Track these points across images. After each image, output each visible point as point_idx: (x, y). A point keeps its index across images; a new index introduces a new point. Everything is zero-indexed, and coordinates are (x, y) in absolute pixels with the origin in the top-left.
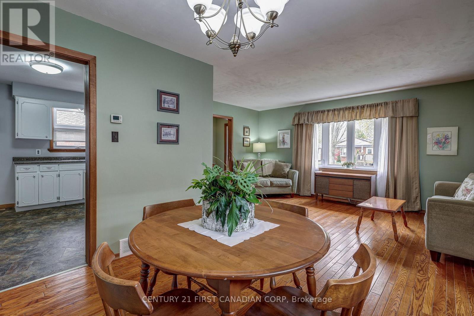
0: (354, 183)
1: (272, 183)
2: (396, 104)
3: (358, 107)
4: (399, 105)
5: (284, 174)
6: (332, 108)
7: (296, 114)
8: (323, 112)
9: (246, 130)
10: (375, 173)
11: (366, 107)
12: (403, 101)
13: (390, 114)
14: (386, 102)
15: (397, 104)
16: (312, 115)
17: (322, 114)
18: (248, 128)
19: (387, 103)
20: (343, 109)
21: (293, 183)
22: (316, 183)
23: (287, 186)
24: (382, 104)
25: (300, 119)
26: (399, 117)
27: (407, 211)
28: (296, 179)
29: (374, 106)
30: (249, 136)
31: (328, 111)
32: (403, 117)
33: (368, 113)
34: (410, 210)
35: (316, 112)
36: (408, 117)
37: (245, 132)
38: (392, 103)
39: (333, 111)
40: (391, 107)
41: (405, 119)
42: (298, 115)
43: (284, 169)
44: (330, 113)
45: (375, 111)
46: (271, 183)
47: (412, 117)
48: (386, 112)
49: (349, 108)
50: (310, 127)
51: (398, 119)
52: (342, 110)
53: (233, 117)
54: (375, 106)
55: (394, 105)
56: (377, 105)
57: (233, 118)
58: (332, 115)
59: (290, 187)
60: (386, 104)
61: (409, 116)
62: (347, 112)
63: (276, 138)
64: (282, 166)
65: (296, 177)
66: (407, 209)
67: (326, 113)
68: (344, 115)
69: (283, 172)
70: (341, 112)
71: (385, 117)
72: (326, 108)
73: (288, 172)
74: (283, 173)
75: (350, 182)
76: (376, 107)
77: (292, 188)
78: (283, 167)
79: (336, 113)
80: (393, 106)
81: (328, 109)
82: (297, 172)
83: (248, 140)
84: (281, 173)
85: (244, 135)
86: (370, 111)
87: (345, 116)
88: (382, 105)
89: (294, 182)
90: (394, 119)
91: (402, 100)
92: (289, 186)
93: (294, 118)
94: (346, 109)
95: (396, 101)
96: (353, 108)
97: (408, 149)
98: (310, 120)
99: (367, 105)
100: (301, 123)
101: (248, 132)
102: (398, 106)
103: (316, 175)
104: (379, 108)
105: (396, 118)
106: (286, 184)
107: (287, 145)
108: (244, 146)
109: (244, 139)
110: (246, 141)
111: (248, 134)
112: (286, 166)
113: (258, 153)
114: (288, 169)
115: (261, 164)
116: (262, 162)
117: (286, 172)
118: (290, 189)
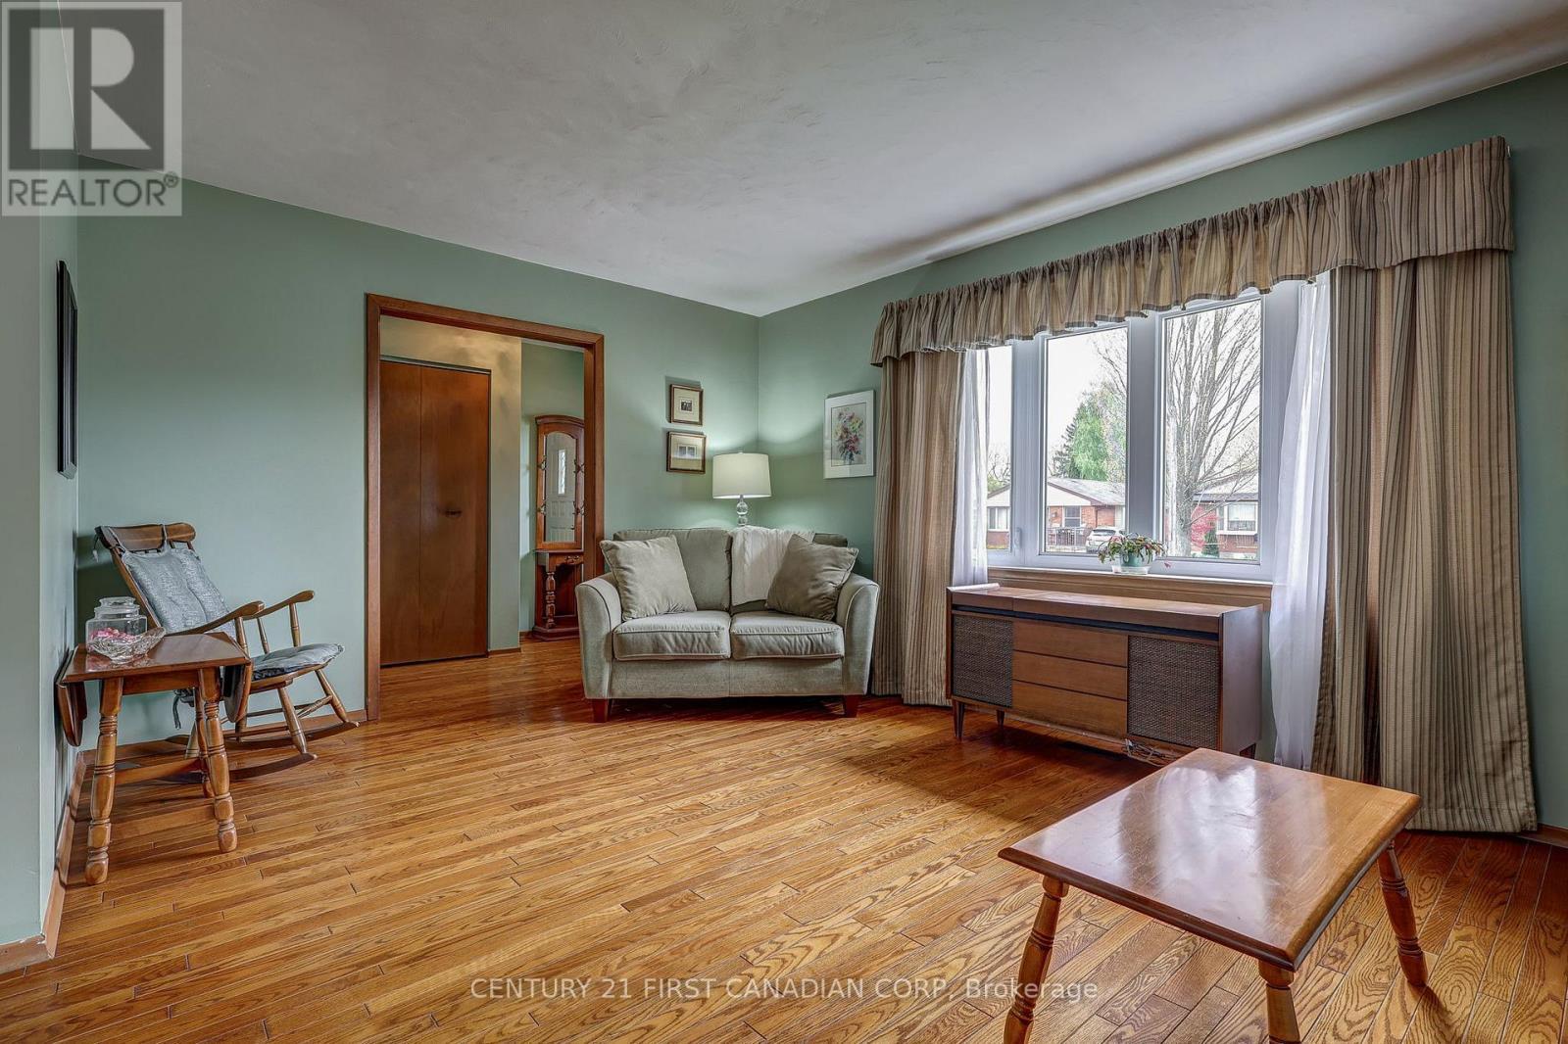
0: (1136, 652)
1: (742, 644)
2: (1372, 191)
3: (1163, 241)
4: (1393, 195)
5: (818, 597)
6: (1040, 263)
7: (889, 310)
8: (1000, 286)
9: (681, 396)
10: (1258, 596)
11: (1203, 234)
12: (1416, 167)
13: (1340, 249)
14: (1315, 190)
15: (1379, 194)
16: (954, 305)
17: (997, 297)
18: (695, 387)
19: (1320, 195)
20: (1090, 258)
21: (849, 641)
22: (957, 647)
23: (816, 657)
24: (1294, 206)
25: (904, 332)
26: (1393, 268)
27: (1444, 828)
28: (867, 624)
29: (1246, 223)
30: (700, 423)
31: (1025, 279)
32: (1413, 264)
33: (1217, 264)
34: (1464, 821)
35: (972, 290)
36: (1447, 257)
37: (677, 406)
38: (1353, 191)
39: (1044, 276)
40: (1341, 214)
41: (1426, 275)
42: (896, 315)
43: (818, 576)
44: (1033, 289)
45: (1257, 244)
46: (735, 639)
47: (1472, 255)
48: (1317, 245)
49: (1123, 250)
50: (946, 366)
51: (1384, 279)
52: (1086, 263)
53: (603, 333)
54: (1256, 219)
55: (1363, 198)
56: (1267, 212)
57: (602, 339)
58: (1039, 295)
59: (837, 665)
60: (1316, 198)
61: (1451, 250)
62: (1110, 273)
63: (819, 431)
64: (813, 559)
65: (867, 614)
66: (1443, 819)
67: (1015, 288)
68: (1096, 290)
69: (814, 587)
70: (1085, 278)
71: (1307, 275)
72: (1013, 268)
73: (840, 588)
74: (812, 593)
75: (1115, 646)
76: (1256, 228)
77: (846, 667)
78: (815, 563)
79: (1061, 282)
80: (1353, 207)
81: (1022, 269)
82: (874, 590)
83: (698, 442)
84: (807, 594)
85: (670, 419)
86: (1231, 251)
87: (1101, 293)
88: (1290, 211)
89: (857, 635)
90: (1362, 282)
91: (1407, 164)
92: (832, 659)
93: (880, 333)
94: (1106, 256)
95: (1372, 176)
96: (1140, 246)
97: (1450, 454)
98: (942, 331)
99: (1214, 222)
100: (905, 348)
101: (696, 408)
102: (1385, 206)
103: (955, 607)
104: (1274, 227)
105: (1375, 271)
106: (815, 647)
107: (860, 462)
108: (668, 469)
109: (668, 435)
110: (682, 449)
111: (694, 416)
112: (830, 561)
113: (738, 501)
114: (840, 576)
115: (729, 552)
116: (731, 540)
117: (830, 589)
118: (833, 672)
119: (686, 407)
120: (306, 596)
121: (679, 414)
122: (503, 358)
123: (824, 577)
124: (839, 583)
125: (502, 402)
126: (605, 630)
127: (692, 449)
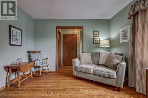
1: (95, 72)
5: (112, 65)
9: (95, 33)
18: (98, 31)
21: (117, 76)
23: (110, 77)
37: (95, 34)
42: (134, 6)
43: (113, 61)
57: (83, 27)
59: (115, 80)
63: (119, 35)
64: (112, 57)
69: (112, 63)
74: (112, 64)
77: (117, 81)
78: (113, 58)
83: (98, 39)
84: (110, 64)
85: (94, 36)
89: (119, 74)
92: (113, 78)
100: (135, 12)
101: (98, 34)
106: (109, 75)
107: (127, 39)
108: (93, 43)
109: (93, 39)
110: (96, 41)
111: (98, 35)
112: (116, 58)
113: (104, 47)
114: (119, 61)
115: (99, 55)
116: (100, 53)
117: (115, 63)
118: (114, 81)
119: (96, 34)
120: (47, 58)
121: (95, 35)
122: (78, 32)
123: (114, 61)
124: (118, 63)
125: (78, 37)
126: (75, 66)
127: (97, 40)
